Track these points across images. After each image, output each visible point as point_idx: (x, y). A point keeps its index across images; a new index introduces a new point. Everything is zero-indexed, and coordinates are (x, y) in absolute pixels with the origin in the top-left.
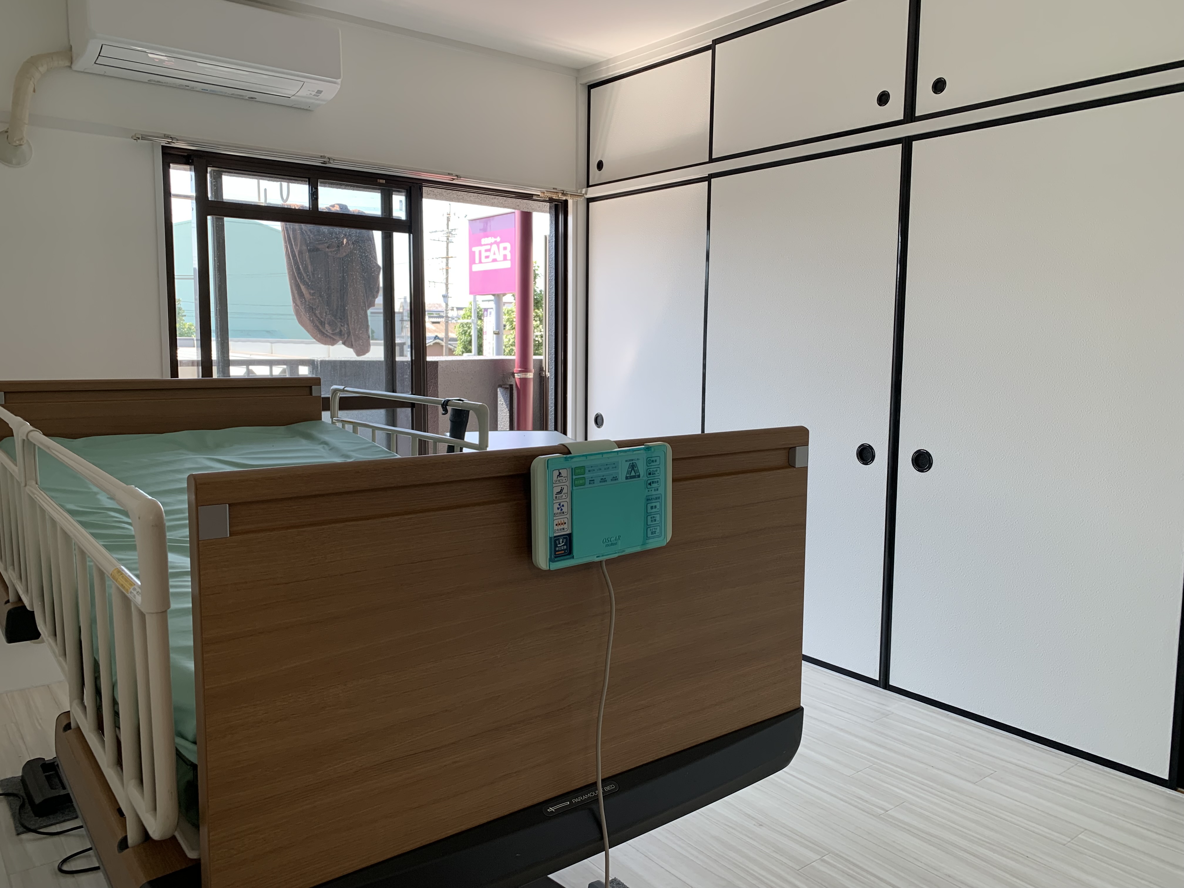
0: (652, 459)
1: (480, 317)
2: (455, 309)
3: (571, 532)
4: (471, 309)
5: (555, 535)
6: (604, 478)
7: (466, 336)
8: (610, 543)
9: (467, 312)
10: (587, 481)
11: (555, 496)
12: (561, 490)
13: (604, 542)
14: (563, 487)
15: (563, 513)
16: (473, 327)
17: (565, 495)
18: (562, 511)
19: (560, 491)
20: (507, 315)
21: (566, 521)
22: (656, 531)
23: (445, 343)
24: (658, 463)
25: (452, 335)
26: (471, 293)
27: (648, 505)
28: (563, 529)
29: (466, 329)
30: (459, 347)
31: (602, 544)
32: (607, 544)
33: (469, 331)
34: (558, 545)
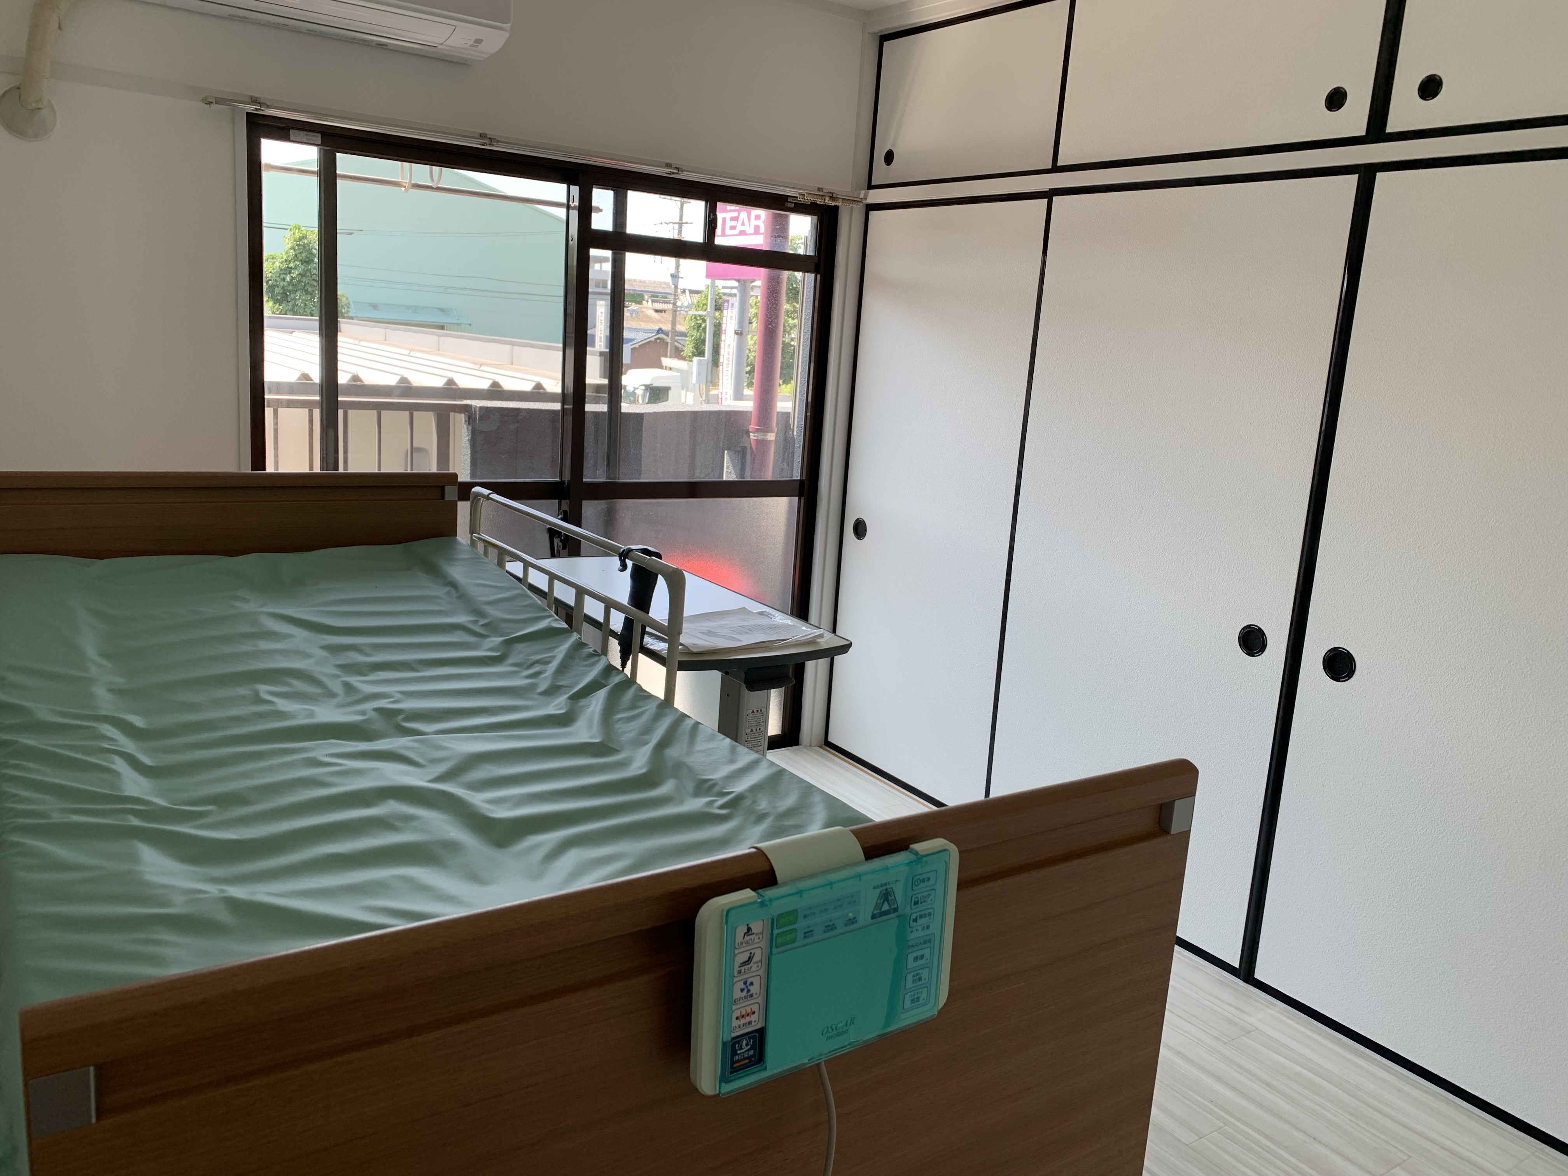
0: (921, 877)
1: (718, 308)
2: (687, 292)
3: (764, 1025)
4: (708, 296)
5: (733, 1035)
6: (831, 923)
7: (700, 331)
8: (835, 1032)
9: (702, 298)
10: (800, 935)
11: (736, 969)
12: (750, 959)
13: (824, 1033)
14: (753, 951)
15: (752, 996)
16: (708, 321)
17: (756, 965)
18: (749, 994)
19: (746, 959)
20: (755, 307)
21: (755, 1008)
22: (920, 997)
23: (671, 340)
24: (932, 882)
25: (681, 328)
26: (708, 276)
27: (909, 956)
28: (750, 1023)
29: (700, 322)
30: (689, 346)
31: (821, 1035)
32: (829, 1035)
33: (703, 326)
34: (739, 1052)
